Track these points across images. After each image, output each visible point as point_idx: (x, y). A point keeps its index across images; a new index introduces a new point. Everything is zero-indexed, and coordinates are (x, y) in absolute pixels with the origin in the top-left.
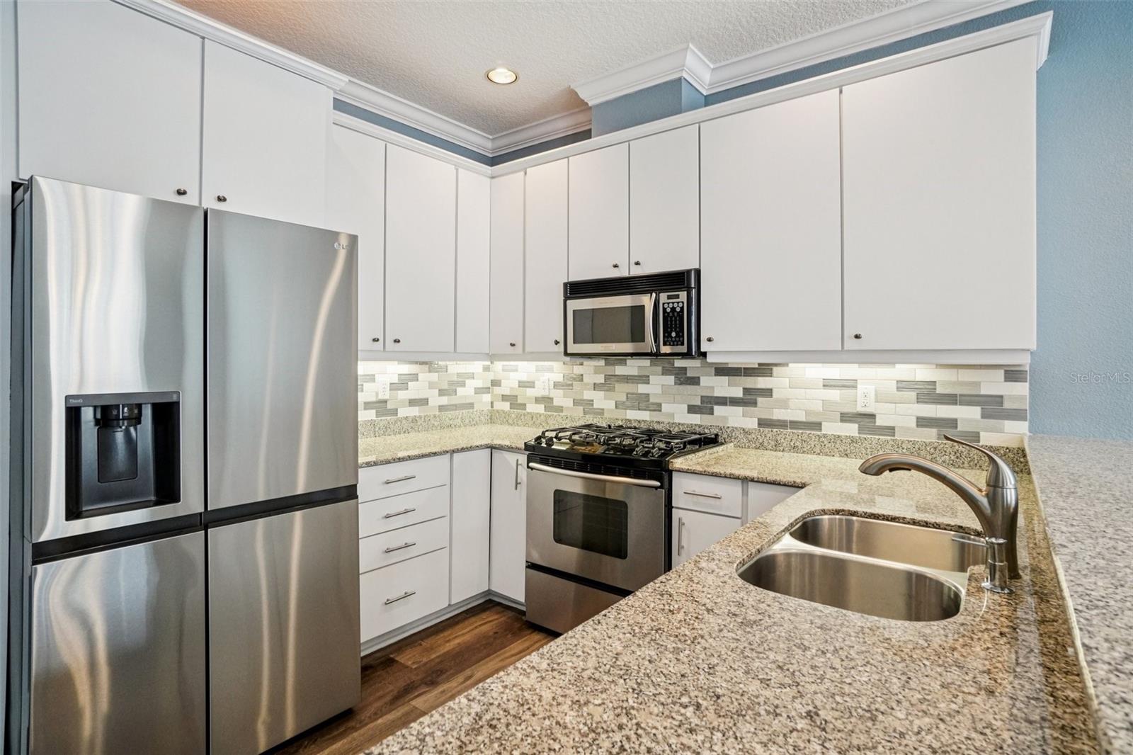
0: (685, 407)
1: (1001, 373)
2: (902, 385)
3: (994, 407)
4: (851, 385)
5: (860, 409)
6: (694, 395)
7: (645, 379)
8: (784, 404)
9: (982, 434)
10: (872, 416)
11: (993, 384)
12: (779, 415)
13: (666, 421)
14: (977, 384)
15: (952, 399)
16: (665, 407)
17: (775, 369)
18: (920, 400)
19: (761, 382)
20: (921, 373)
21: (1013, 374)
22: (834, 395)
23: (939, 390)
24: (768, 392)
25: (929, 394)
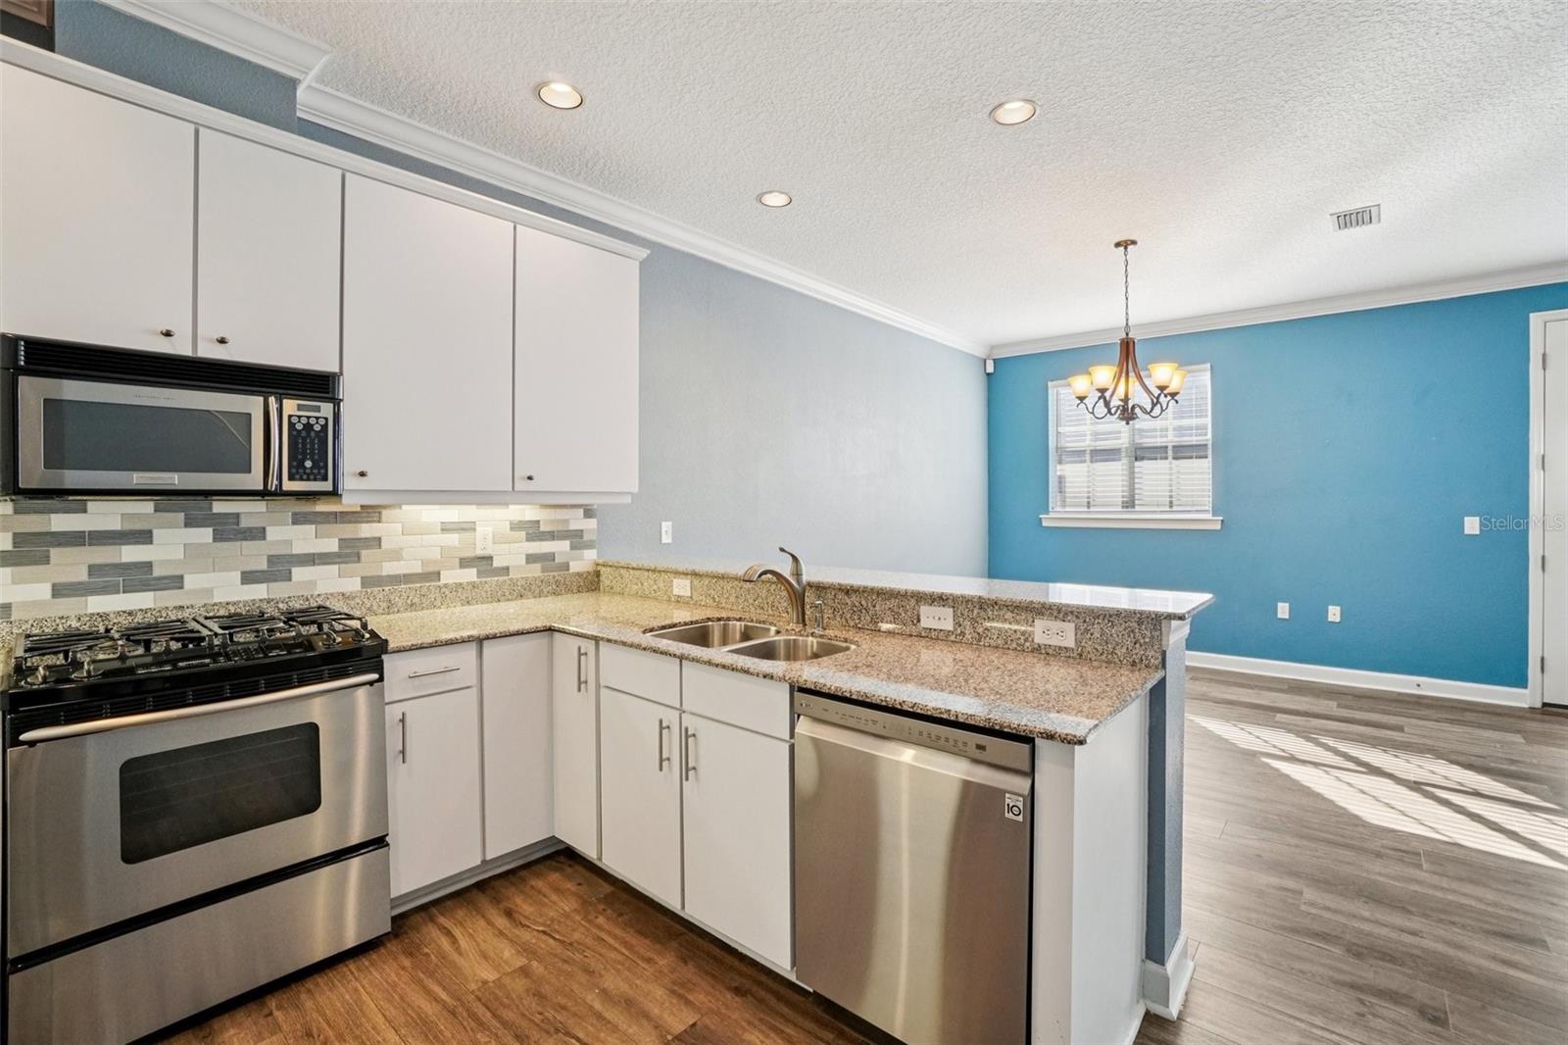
0: (237, 576)
1: (581, 511)
2: (516, 526)
3: (577, 539)
4: (468, 528)
5: (479, 552)
6: (254, 554)
7: (144, 537)
8: (396, 555)
9: (571, 564)
10: (490, 558)
11: (578, 522)
12: (389, 568)
13: (199, 602)
14: (567, 521)
15: (552, 536)
16: (189, 582)
17: (385, 512)
18: (530, 538)
19: (366, 530)
20: (529, 513)
21: (589, 513)
22: (453, 539)
23: (543, 528)
24: (377, 542)
25: (534, 532)
